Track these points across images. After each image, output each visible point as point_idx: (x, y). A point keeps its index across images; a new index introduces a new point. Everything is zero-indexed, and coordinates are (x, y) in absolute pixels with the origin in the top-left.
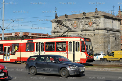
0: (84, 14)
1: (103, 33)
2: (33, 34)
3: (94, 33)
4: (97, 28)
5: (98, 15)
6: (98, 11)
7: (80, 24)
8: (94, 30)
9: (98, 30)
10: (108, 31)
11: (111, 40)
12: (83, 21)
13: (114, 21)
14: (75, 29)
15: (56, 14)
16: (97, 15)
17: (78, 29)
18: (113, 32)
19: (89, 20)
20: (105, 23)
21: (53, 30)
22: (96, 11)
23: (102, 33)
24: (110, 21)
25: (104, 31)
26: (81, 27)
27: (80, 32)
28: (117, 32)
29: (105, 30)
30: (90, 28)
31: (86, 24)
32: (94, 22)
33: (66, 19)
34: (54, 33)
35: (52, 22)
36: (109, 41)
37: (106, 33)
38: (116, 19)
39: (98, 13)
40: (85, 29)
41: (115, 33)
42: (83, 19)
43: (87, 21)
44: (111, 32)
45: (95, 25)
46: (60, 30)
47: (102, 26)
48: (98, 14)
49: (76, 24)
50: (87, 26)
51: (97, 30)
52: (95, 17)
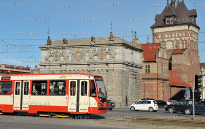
0: (92, 39)
1: (121, 68)
2: (6, 66)
3: (107, 68)
4: (112, 60)
5: (114, 42)
6: (114, 36)
7: (87, 54)
9: (114, 64)
10: (127, 65)
11: (130, 79)
12: (91, 49)
13: (135, 52)
14: (78, 62)
15: (49, 37)
16: (112, 42)
17: (82, 61)
18: (133, 68)
20: (123, 54)
21: (43, 61)
22: (111, 36)
23: (119, 68)
24: (129, 51)
25: (122, 65)
26: (87, 59)
27: (86, 66)
28: (138, 68)
29: (123, 64)
30: (102, 61)
31: (95, 54)
32: (108, 51)
33: (64, 45)
34: (45, 66)
35: (42, 48)
36: (128, 81)
37: (125, 69)
38: (136, 50)
39: (113, 39)
40: (93, 61)
41: (135, 69)
42: (91, 46)
43: (97, 49)
44: (130, 68)
45: (108, 56)
46: (54, 62)
47: (118, 58)
48: (113, 41)
49: (79, 54)
50: (96, 58)
51: (112, 65)
52: (109, 45)
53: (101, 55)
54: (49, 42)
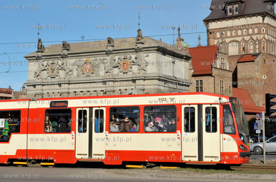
0: (110, 41)
1: (156, 87)
3: (133, 87)
4: (141, 75)
5: (144, 46)
7: (102, 65)
8: (134, 81)
9: (144, 80)
10: (166, 82)
12: (108, 58)
13: (178, 61)
14: (88, 78)
15: (40, 40)
16: (140, 46)
17: (93, 77)
18: (175, 86)
19: (123, 57)
21: (31, 78)
22: (139, 36)
23: (152, 87)
24: (169, 59)
25: (157, 82)
26: (102, 73)
28: (183, 85)
29: (159, 80)
30: (125, 76)
31: (114, 65)
32: (135, 60)
33: (65, 52)
34: (34, 86)
35: (29, 58)
37: (162, 88)
38: (180, 57)
39: (142, 41)
40: (111, 77)
41: (179, 87)
42: (108, 53)
43: (117, 58)
44: (171, 85)
45: (135, 68)
46: (50, 80)
47: (151, 70)
48: (143, 43)
49: (89, 66)
50: (116, 71)
51: (141, 82)
52: (137, 50)
53: (124, 66)
54: (41, 48)
